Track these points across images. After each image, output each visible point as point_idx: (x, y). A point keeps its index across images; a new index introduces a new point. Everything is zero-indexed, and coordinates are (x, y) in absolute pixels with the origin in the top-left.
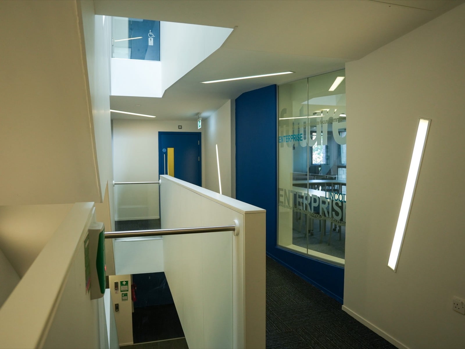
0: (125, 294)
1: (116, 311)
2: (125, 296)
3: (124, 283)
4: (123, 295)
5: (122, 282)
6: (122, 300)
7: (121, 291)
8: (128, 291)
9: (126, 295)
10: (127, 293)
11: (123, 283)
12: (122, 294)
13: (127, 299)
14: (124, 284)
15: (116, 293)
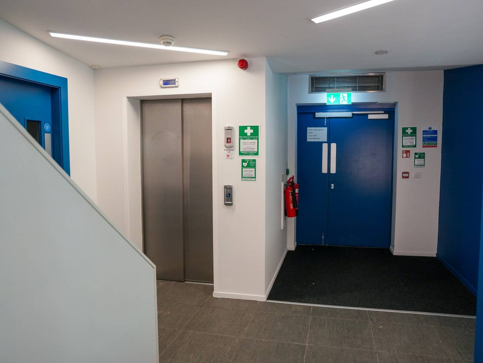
0: (249, 161)
1: (226, 204)
2: (248, 166)
3: (249, 131)
4: (245, 164)
5: (242, 129)
6: (242, 177)
7: (241, 154)
8: (257, 154)
9: (252, 164)
10: (255, 160)
11: (246, 131)
12: (243, 161)
13: (254, 177)
14: (249, 134)
15: (228, 156)
